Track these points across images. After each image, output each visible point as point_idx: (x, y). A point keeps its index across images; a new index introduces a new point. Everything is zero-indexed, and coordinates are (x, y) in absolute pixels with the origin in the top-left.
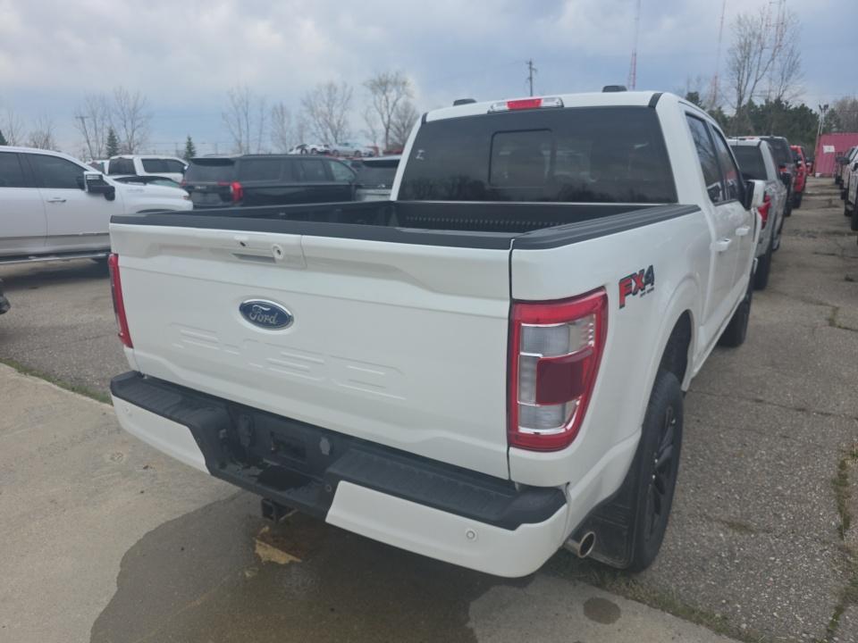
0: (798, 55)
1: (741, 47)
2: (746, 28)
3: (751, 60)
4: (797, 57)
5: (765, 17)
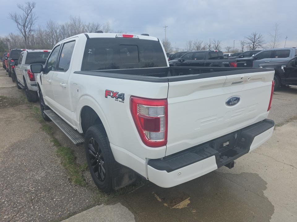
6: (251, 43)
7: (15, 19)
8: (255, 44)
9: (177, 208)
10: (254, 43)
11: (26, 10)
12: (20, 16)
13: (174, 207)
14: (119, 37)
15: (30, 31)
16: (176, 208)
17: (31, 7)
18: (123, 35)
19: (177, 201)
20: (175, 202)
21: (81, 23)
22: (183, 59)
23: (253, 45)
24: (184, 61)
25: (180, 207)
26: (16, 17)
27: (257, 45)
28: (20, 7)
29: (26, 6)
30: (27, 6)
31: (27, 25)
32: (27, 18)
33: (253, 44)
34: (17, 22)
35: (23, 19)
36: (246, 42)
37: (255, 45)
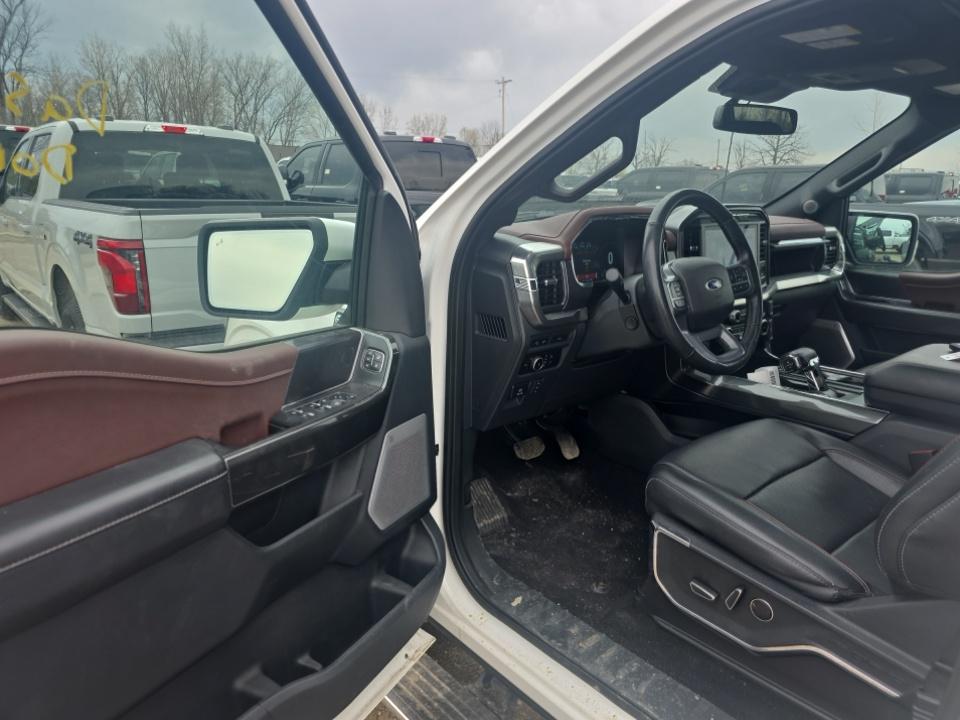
6: (768, 152)
8: (779, 154)
10: (776, 150)
15: (19, 70)
23: (775, 160)
27: (786, 157)
31: (7, 50)
33: (773, 153)
36: (752, 147)
37: (778, 160)
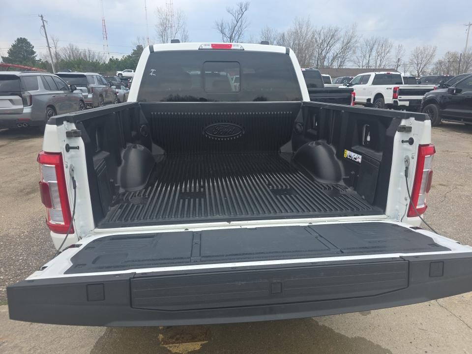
0: (187, 32)
1: (162, 25)
2: (162, 15)
3: (167, 31)
4: (187, 33)
5: (170, 11)
7: (220, 28)
9: (171, 349)
11: (237, 15)
12: (227, 24)
13: (166, 346)
14: (204, 47)
16: (168, 348)
17: (243, 9)
18: (212, 45)
19: (183, 338)
20: (177, 339)
21: (310, 28)
22: (459, 88)
24: (459, 91)
25: (174, 350)
26: (222, 26)
28: (229, 11)
29: (237, 8)
30: (239, 8)
32: (235, 27)
34: (222, 32)
35: (231, 27)
